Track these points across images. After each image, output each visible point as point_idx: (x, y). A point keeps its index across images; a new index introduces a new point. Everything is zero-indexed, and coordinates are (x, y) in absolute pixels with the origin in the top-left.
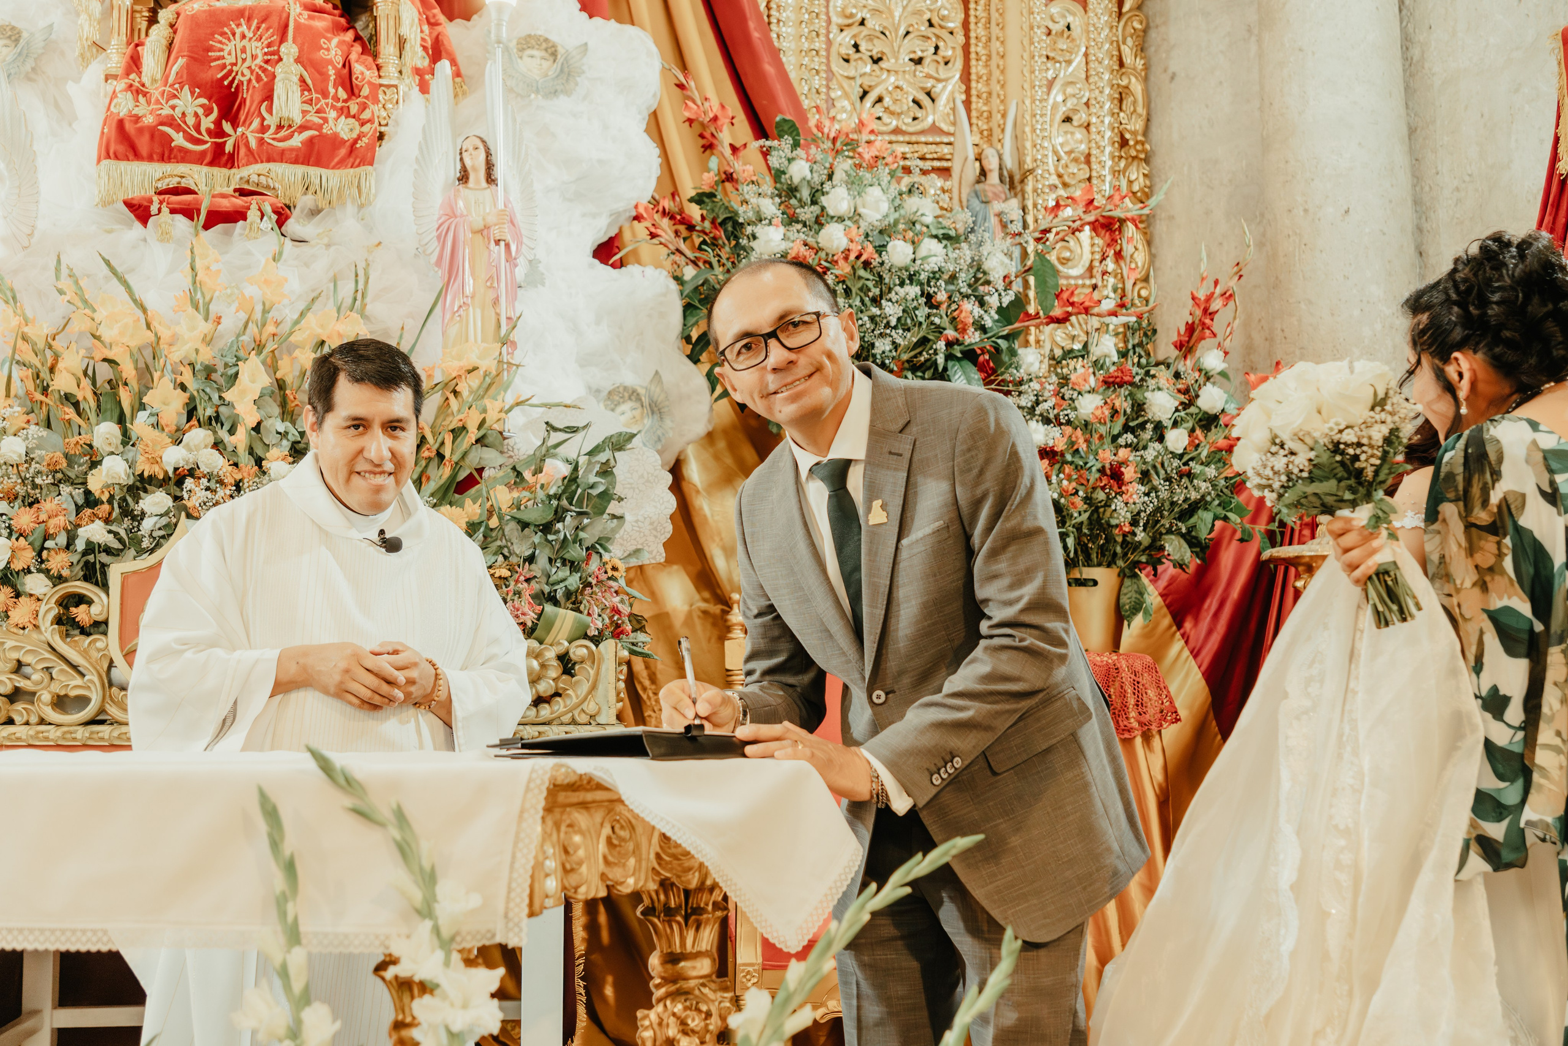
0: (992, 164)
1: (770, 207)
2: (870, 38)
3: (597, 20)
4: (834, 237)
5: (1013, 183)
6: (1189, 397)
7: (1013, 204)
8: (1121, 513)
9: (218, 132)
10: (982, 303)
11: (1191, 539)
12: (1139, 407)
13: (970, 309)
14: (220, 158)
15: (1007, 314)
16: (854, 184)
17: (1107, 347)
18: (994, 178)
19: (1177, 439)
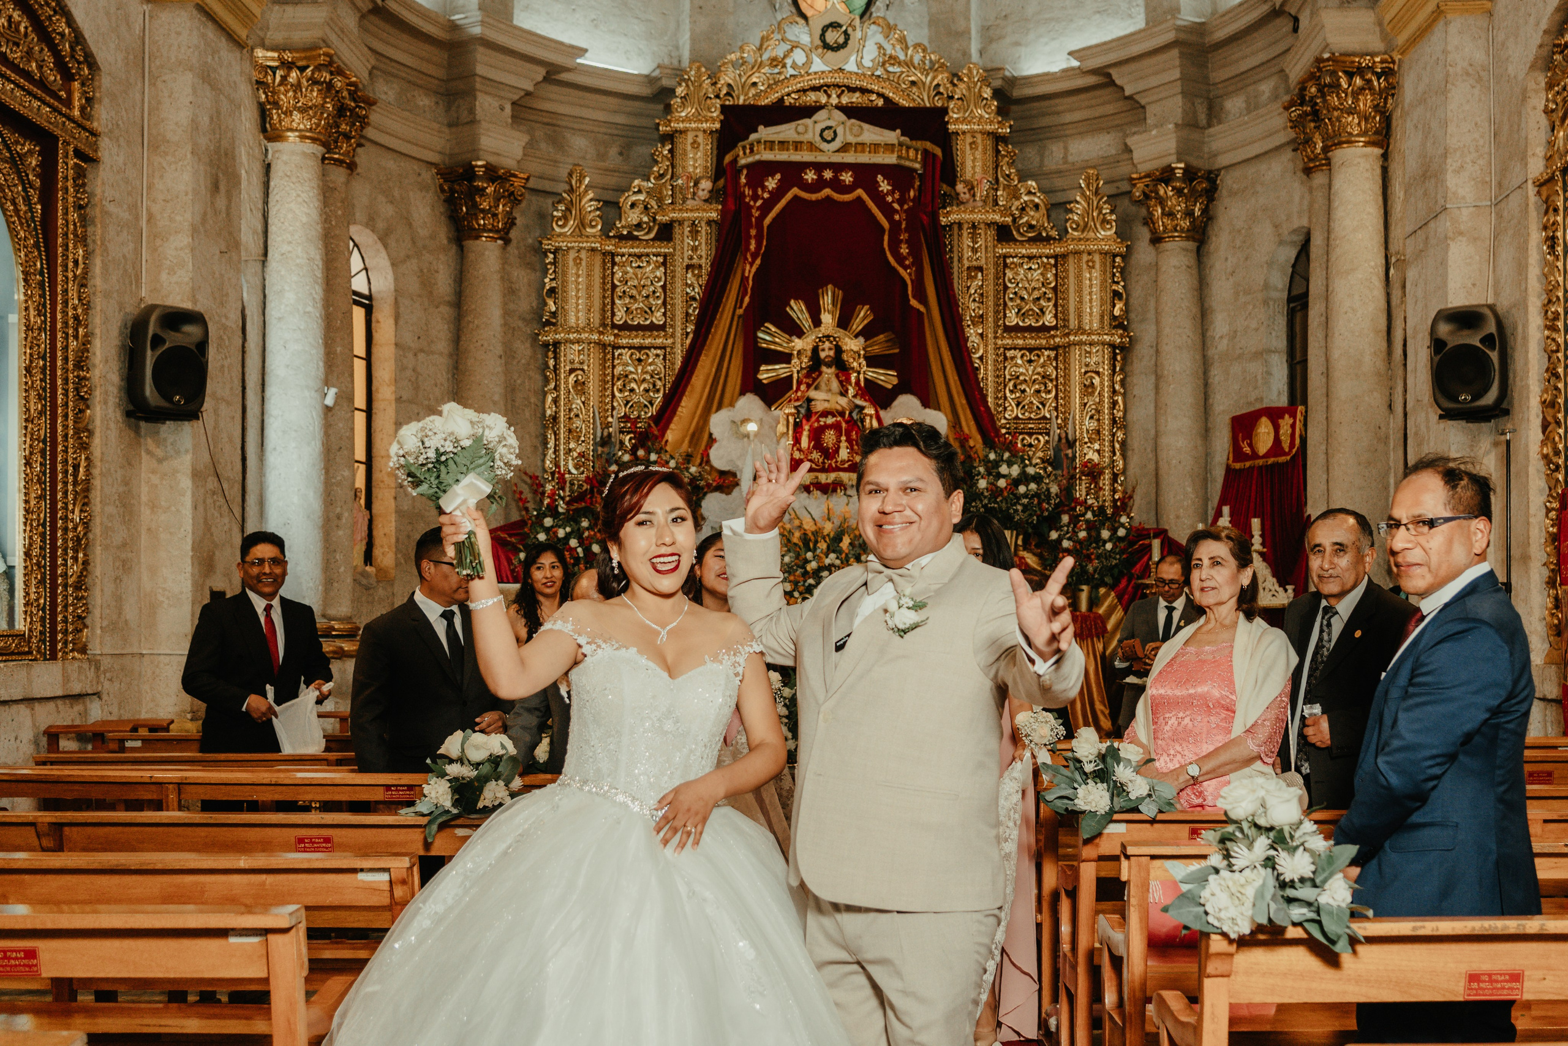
0: (1063, 435)
1: (982, 469)
2: (1021, 384)
3: (928, 410)
4: (1002, 483)
5: (1071, 444)
6: (1114, 530)
7: (1069, 452)
8: (1090, 568)
9: (823, 463)
10: (1049, 503)
11: (1112, 576)
12: (1099, 534)
13: (1045, 505)
14: (823, 470)
15: (1057, 506)
16: (1010, 464)
17: (1089, 515)
18: (1064, 441)
19: (1109, 546)
